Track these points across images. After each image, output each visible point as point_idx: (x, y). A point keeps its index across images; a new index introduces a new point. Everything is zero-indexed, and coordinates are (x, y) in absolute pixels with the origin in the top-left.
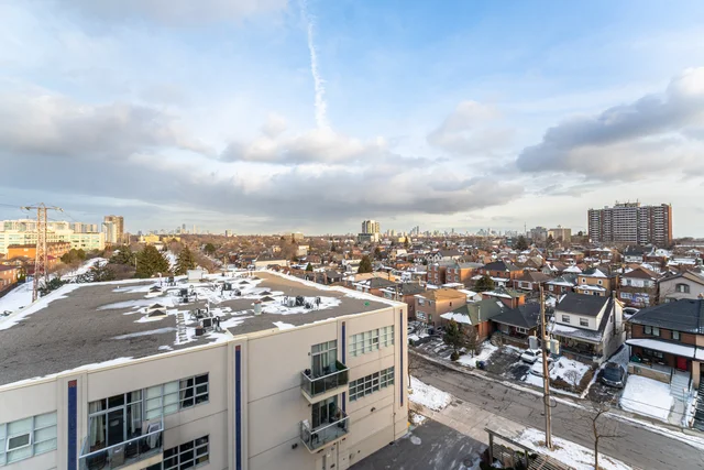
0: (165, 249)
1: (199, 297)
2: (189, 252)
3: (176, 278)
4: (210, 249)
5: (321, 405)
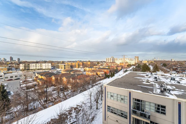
0: (149, 65)
1: (161, 81)
4: (165, 65)
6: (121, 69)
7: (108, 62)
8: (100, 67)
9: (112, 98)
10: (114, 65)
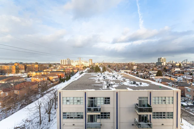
1: (107, 78)
2: (105, 67)
3: (102, 73)
4: (109, 66)
5: (142, 116)
6: (77, 72)
7: (63, 64)
8: (53, 70)
9: (68, 103)
10: (70, 67)
